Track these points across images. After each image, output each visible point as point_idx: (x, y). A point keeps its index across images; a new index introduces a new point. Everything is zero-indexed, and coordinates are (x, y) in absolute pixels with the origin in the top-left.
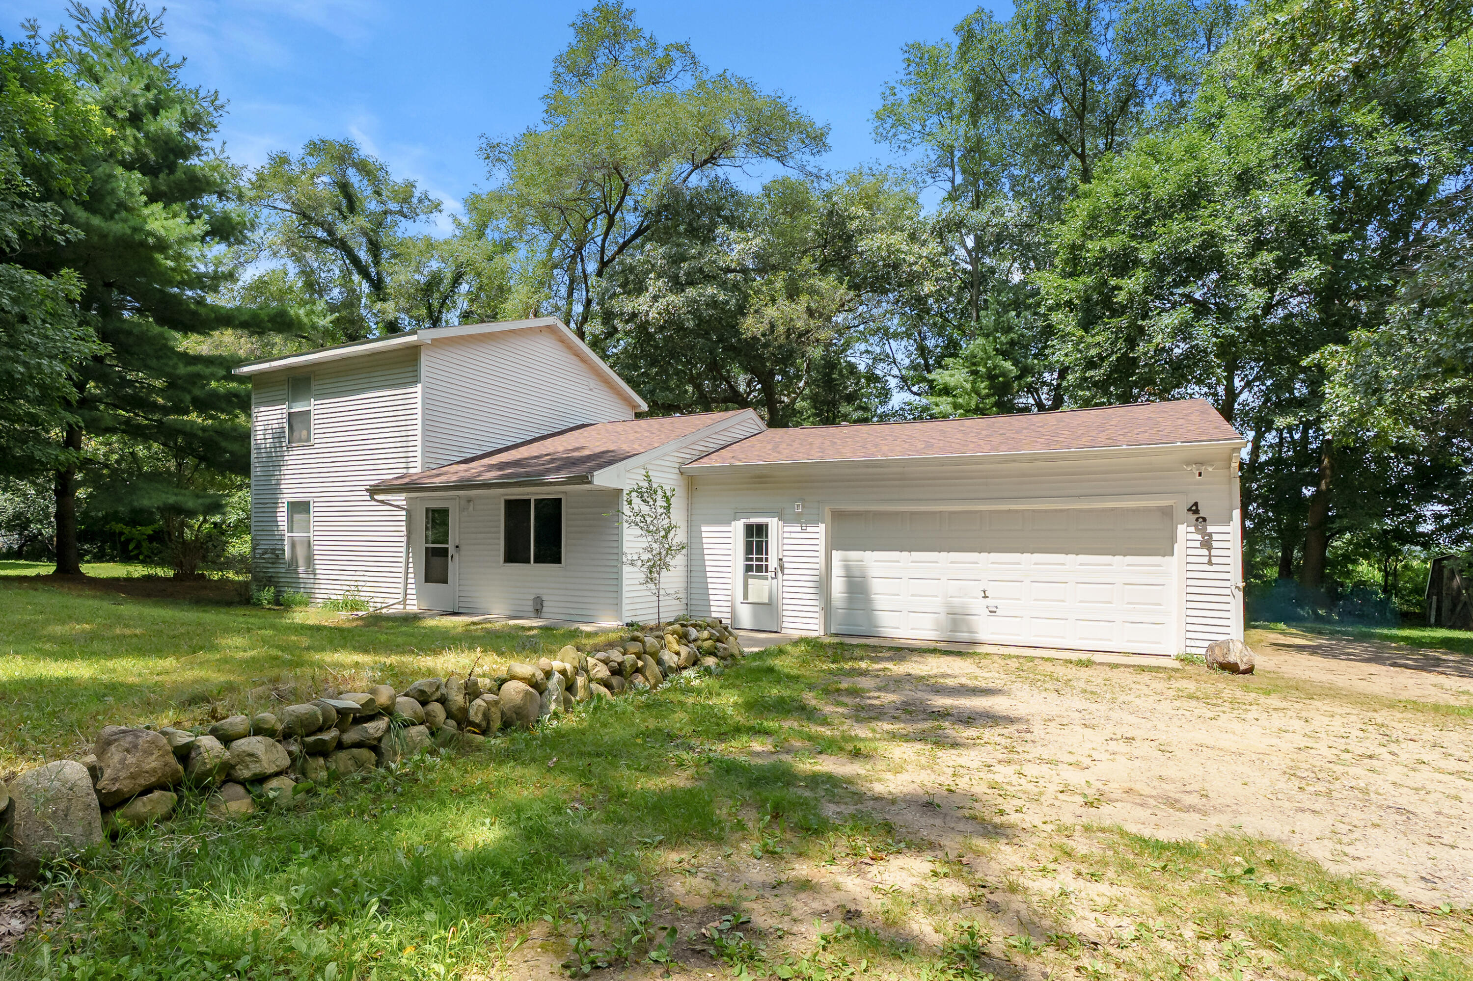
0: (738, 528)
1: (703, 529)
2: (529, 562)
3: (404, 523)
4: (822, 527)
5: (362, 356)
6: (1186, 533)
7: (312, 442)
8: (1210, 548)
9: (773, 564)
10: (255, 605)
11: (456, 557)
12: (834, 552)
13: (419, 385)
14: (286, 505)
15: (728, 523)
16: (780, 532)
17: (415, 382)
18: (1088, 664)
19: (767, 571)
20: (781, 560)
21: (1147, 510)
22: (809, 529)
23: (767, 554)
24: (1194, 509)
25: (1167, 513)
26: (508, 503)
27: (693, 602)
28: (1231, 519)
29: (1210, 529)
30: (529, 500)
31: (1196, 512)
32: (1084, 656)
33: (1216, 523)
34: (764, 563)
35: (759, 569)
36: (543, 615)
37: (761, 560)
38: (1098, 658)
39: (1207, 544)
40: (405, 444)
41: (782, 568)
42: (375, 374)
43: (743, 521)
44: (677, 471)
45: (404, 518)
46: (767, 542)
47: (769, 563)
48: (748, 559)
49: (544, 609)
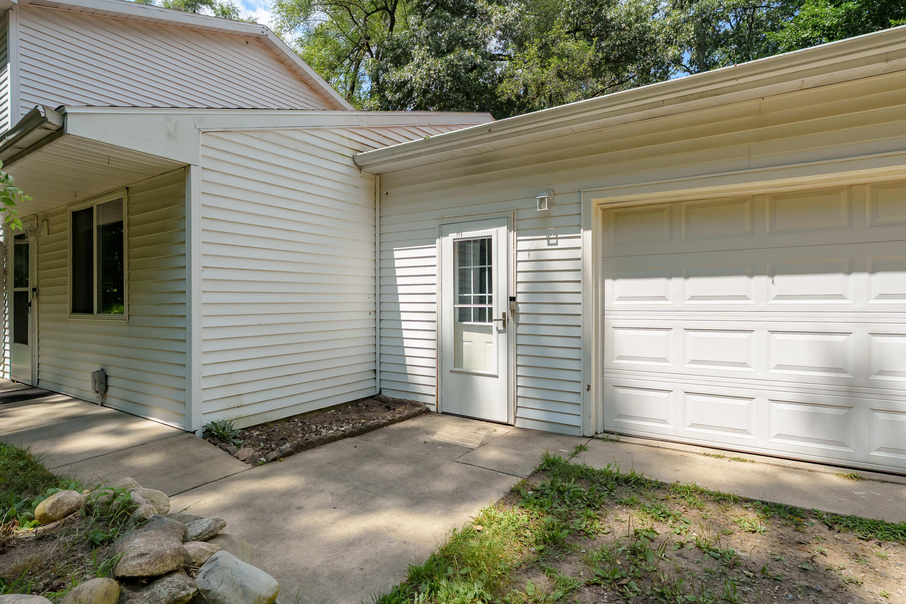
0: (445, 249)
1: (397, 254)
2: (91, 311)
4: (587, 236)
9: (500, 306)
11: (35, 307)
12: (608, 283)
15: (430, 241)
16: (512, 252)
19: (491, 320)
20: (513, 299)
22: (562, 243)
23: (490, 291)
26: (74, 216)
27: (384, 368)
30: (92, 209)
34: (487, 306)
35: (481, 315)
37: (482, 300)
41: (515, 313)
43: (453, 236)
44: (349, 162)
46: (490, 270)
47: (494, 306)
48: (462, 300)
49: (110, 391)
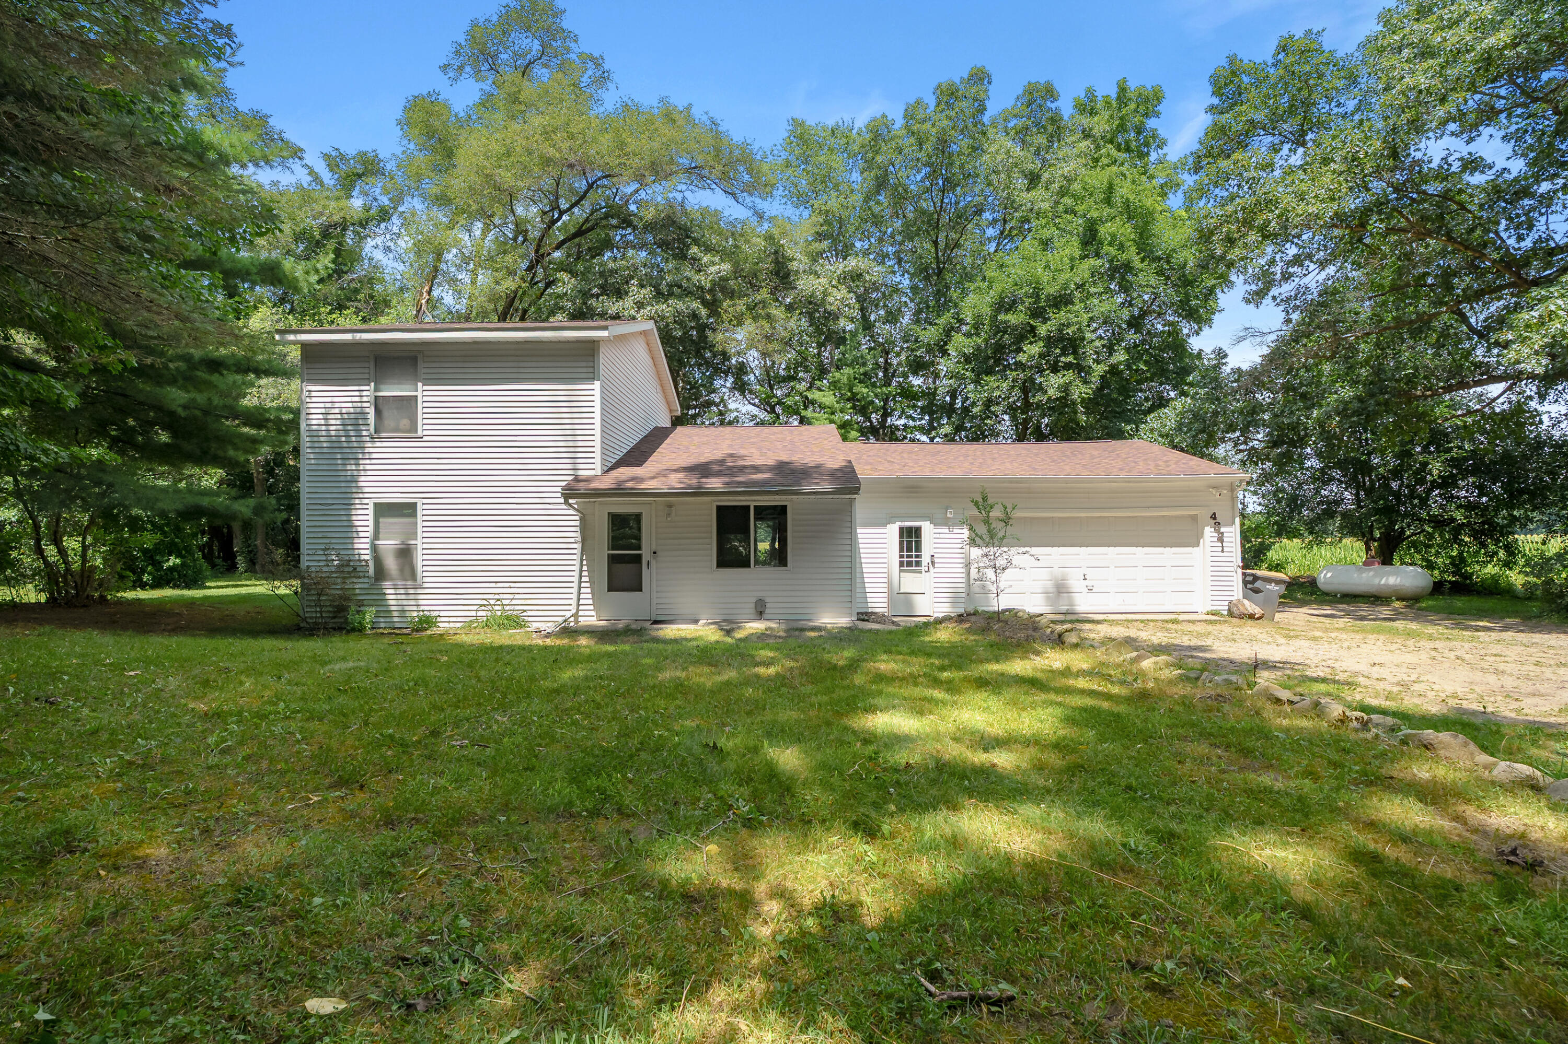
0: (893, 530)
1: (859, 531)
2: (748, 566)
3: (578, 529)
4: (965, 529)
5: (508, 342)
6: (1209, 532)
7: (420, 433)
8: (1222, 542)
9: (925, 559)
10: (353, 630)
11: (653, 565)
12: (973, 549)
13: (597, 384)
14: (371, 507)
15: (884, 525)
16: (933, 533)
17: (592, 379)
18: (1175, 622)
19: (919, 566)
20: (933, 556)
21: (1182, 517)
22: (955, 531)
23: (920, 552)
24: (1214, 517)
25: (1194, 518)
26: (719, 508)
28: (1233, 523)
29: (1222, 530)
30: (748, 507)
31: (1215, 518)
32: (1173, 616)
33: (1226, 525)
34: (917, 560)
35: (913, 564)
36: (765, 616)
38: (1182, 617)
39: (1221, 540)
40: (571, 444)
41: (933, 563)
42: (529, 364)
43: (898, 524)
45: (578, 523)
46: (920, 542)
47: (921, 560)
48: (901, 556)
49: (767, 611)
